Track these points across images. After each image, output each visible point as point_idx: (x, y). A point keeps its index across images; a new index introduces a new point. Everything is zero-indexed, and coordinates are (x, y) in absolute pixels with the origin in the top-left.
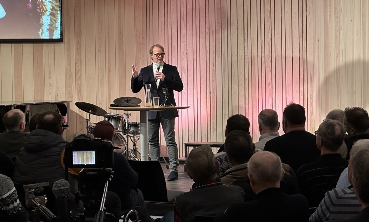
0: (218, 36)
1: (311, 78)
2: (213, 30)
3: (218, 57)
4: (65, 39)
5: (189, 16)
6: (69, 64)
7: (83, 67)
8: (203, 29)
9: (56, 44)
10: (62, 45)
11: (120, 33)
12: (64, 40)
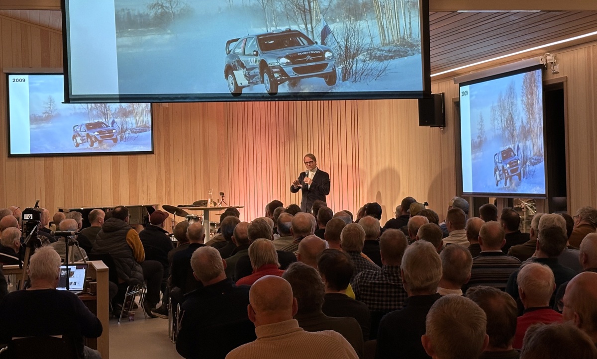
0: (287, 147)
1: (362, 182)
2: (282, 142)
3: (287, 166)
4: (156, 152)
5: (263, 130)
6: (160, 173)
7: (172, 175)
8: (274, 141)
9: (148, 156)
10: (153, 156)
11: (204, 145)
12: (154, 152)
